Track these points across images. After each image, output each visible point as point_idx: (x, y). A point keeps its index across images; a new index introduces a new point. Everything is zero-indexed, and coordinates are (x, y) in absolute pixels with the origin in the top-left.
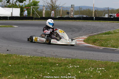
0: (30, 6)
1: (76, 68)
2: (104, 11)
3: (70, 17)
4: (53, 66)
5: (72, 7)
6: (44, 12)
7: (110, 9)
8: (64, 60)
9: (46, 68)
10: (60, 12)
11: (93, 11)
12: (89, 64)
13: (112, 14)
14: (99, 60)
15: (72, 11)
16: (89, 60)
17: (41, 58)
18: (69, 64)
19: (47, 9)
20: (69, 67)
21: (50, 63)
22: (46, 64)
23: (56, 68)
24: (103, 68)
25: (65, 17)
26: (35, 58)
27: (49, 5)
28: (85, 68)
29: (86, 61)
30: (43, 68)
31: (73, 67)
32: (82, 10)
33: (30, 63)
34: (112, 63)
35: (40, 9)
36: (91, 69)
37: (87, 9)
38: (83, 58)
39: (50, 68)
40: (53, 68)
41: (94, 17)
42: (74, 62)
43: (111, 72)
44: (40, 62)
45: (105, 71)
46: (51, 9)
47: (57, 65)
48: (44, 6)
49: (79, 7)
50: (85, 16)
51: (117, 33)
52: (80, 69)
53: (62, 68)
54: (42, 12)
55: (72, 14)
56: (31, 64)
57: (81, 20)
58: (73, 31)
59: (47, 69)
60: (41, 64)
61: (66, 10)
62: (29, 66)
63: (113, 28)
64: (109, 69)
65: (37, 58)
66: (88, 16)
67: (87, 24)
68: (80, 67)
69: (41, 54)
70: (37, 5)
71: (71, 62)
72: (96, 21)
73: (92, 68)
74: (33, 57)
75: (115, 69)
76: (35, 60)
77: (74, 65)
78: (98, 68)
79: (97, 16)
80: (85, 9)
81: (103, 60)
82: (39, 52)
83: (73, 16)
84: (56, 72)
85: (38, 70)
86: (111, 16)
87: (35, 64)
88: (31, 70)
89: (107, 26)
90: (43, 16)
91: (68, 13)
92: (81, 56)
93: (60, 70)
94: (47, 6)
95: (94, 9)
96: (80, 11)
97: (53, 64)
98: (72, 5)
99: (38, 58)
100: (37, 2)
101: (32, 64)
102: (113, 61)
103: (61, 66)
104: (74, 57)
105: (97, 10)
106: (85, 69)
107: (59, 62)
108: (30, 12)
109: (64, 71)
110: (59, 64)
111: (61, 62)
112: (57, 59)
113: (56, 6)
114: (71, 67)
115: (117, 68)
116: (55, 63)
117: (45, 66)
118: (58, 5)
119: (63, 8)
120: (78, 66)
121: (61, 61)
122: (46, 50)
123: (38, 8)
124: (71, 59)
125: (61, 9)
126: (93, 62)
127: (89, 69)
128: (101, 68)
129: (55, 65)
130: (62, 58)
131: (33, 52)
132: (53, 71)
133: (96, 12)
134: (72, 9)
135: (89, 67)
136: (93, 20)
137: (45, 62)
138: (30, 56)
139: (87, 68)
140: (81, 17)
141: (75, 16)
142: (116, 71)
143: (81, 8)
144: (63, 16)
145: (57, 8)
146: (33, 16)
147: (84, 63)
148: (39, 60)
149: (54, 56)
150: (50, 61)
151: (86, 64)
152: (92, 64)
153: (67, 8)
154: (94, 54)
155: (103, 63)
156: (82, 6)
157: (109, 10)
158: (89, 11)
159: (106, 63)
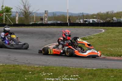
0: (3, 13)
1: (50, 76)
2: (79, 16)
3: (44, 23)
4: (26, 74)
5: (45, 13)
6: (17, 18)
7: (85, 15)
8: (37, 67)
9: (18, 76)
10: (33, 18)
11: (67, 17)
12: (62, 72)
13: (86, 20)
14: (73, 67)
15: (46, 17)
16: (63, 67)
17: (14, 66)
18: (43, 71)
19: (20, 15)
20: (42, 75)
21: (23, 71)
22: (19, 72)
23: (28, 76)
24: (77, 75)
25: (39, 23)
26: (8, 66)
27: (22, 11)
28: (59, 75)
29: (59, 68)
30: (16, 76)
31: (46, 75)
32: (57, 16)
33: (2, 71)
34: (86, 69)
35: (13, 15)
36: (64, 77)
37: (62, 14)
38: (57, 65)
39: (23, 76)
40: (26, 76)
41: (68, 23)
42: (48, 69)
43: (85, 79)
44: (13, 70)
45: (79, 78)
46: (25, 15)
47: (30, 73)
48: (17, 12)
49: (53, 13)
50: (59, 22)
51: (92, 38)
52: (54, 77)
53: (35, 76)
54: (15, 19)
55: (46, 20)
56: (3, 73)
57: (55, 26)
58: (47, 37)
59: (20, 77)
60: (14, 72)
61: (40, 16)
62: (2, 75)
63: (88, 34)
64: (83, 76)
65: (9, 66)
66: (62, 22)
67: (61, 30)
68: (53, 75)
69: (13, 62)
70: (10, 11)
71: (45, 69)
72: (71, 27)
73: (65, 75)
74: (5, 65)
75: (89, 76)
76: (8, 68)
77: (48, 72)
78: (72, 76)
79: (72, 22)
80: (59, 14)
81: (77, 67)
82: (12, 59)
83: (47, 22)
84: (28, 80)
85: (10, 78)
86: (86, 21)
87: (7, 72)
88: (4, 79)
89: (82, 32)
90: (17, 23)
91: (42, 19)
92: (55, 64)
93: (33, 79)
94: (20, 12)
95: (68, 14)
96: (55, 17)
97: (25, 72)
98: (45, 11)
99: (11, 66)
100: (9, 8)
101: (5, 72)
102: (87, 68)
103: (34, 74)
104: (48, 64)
105: (71, 16)
106: (58, 77)
107: (32, 70)
108: (3, 19)
109: (37, 79)
110: (32, 72)
111: (34, 70)
112: (30, 67)
113: (30, 12)
114: (44, 74)
115: (91, 74)
116: (28, 71)
117: (17, 74)
118: (31, 11)
119: (37, 14)
120: (51, 74)
121: (34, 68)
122: (18, 57)
123: (11, 14)
124: (44, 66)
125: (35, 16)
126: (67, 69)
127: (63, 76)
128: (74, 75)
129: (28, 73)
130: (35, 65)
131: (6, 60)
132: (26, 79)
133: (71, 18)
134: (46, 15)
135: (63, 74)
136: (68, 26)
137: (17, 71)
138: (2, 64)
139: (60, 75)
140: (55, 23)
141: (49, 22)
142: (90, 78)
143: (55, 14)
144: (37, 23)
145: (31, 14)
146: (6, 23)
147: (58, 71)
148: (11, 68)
149: (27, 64)
150: (23, 69)
151: (60, 71)
152: (65, 71)
153: (40, 14)
154: (68, 61)
155: (77, 69)
156: (56, 12)
157: (83, 15)
158: (63, 17)
159: (80, 69)
